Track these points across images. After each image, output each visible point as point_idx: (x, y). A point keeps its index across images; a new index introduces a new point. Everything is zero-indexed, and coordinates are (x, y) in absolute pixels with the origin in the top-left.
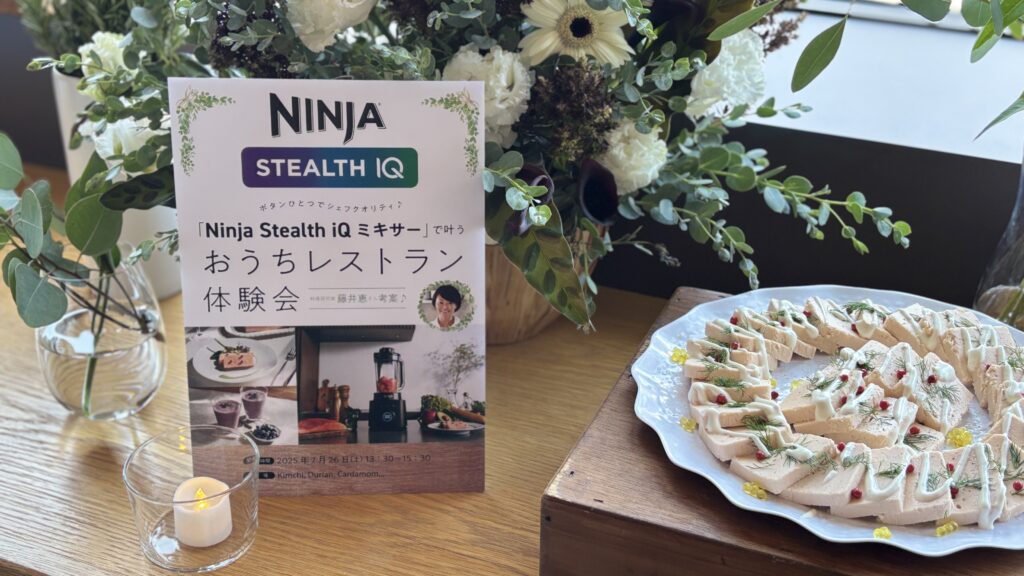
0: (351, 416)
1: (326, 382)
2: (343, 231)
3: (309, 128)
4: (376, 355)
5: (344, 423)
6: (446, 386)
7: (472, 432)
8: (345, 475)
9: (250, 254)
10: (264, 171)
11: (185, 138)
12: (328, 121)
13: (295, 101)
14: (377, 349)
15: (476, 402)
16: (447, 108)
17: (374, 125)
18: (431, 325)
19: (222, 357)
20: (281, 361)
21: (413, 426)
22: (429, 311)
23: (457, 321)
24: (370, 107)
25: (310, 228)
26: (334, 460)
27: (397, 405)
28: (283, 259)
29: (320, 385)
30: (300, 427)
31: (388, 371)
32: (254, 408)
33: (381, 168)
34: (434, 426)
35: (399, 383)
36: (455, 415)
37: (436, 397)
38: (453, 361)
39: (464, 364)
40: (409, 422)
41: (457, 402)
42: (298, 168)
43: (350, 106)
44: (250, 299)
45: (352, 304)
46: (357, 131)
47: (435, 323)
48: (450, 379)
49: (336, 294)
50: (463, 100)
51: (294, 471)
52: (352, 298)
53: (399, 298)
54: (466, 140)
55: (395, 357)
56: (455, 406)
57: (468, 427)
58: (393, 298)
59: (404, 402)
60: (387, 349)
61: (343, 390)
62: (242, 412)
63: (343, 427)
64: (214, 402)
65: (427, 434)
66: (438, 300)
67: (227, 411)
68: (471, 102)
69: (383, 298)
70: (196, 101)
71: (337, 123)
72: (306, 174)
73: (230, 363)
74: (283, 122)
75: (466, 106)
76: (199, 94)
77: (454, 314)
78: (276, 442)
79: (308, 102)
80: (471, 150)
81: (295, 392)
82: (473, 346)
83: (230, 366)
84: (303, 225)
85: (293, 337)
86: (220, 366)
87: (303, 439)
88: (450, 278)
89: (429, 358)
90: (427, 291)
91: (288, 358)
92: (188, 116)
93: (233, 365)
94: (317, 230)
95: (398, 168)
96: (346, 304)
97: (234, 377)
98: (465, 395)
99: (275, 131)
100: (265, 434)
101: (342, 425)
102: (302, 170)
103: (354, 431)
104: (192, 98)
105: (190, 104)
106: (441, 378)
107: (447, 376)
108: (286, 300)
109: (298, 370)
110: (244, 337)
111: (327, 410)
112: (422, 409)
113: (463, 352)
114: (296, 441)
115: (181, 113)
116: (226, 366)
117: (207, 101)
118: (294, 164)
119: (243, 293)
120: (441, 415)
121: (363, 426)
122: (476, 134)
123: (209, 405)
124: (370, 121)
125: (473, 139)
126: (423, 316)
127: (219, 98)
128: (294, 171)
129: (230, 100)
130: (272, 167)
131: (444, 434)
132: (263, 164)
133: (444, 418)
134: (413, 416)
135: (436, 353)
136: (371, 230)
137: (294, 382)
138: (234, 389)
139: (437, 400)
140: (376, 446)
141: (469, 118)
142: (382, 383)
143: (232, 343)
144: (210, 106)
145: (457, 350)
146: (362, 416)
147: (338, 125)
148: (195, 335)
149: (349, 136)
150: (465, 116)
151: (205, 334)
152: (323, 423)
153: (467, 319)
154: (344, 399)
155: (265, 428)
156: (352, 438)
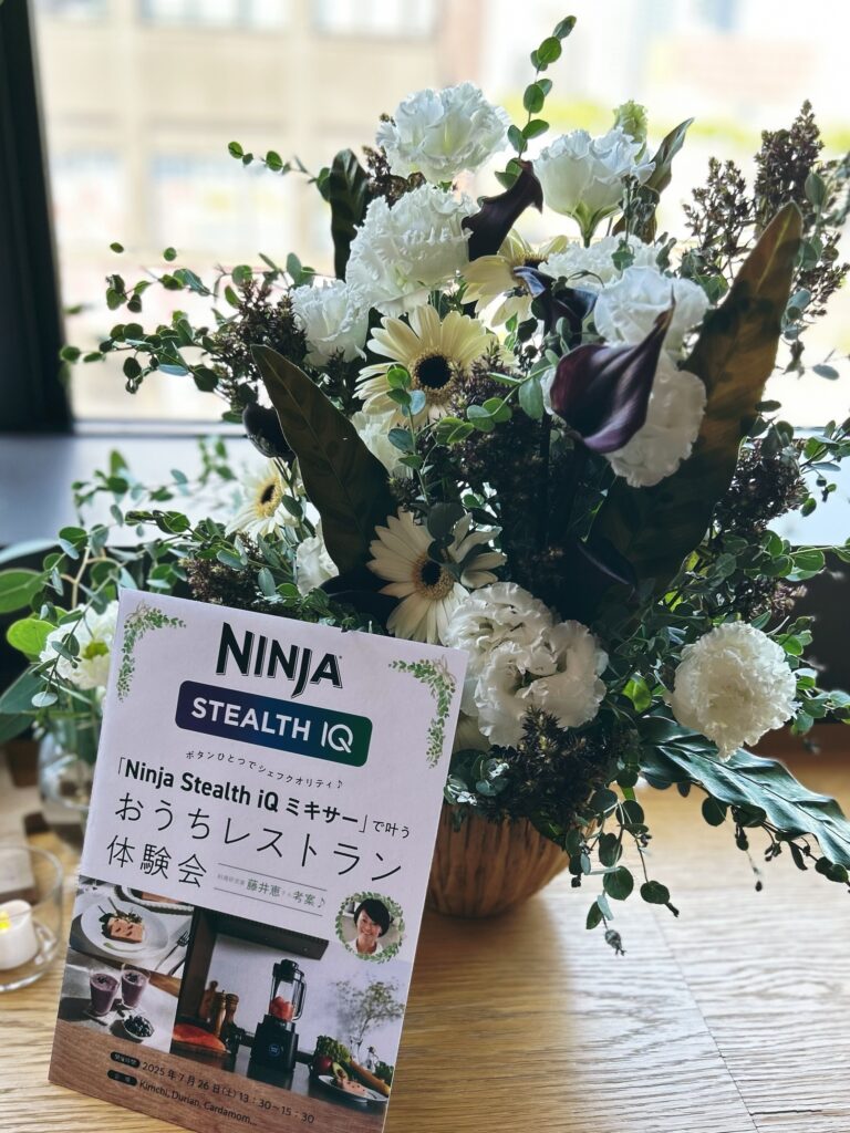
0: (233, 1035)
1: (214, 984)
2: (270, 802)
3: (258, 671)
4: (276, 965)
5: (224, 1042)
6: (350, 1031)
7: (369, 1102)
8: (212, 1109)
9: (166, 807)
10: (199, 712)
11: (127, 657)
12: (279, 667)
13: (249, 636)
14: (279, 960)
15: (383, 1064)
16: (417, 676)
17: (331, 681)
18: (347, 946)
19: (112, 921)
20: (171, 944)
21: (301, 1072)
22: (348, 927)
23: (379, 950)
24: (329, 659)
25: (235, 790)
26: (204, 1085)
27: (289, 1038)
28: (199, 820)
29: (207, 987)
30: (175, 1031)
31: (286, 992)
32: (132, 993)
33: (327, 734)
34: (325, 1079)
35: (295, 1010)
36: (355, 1073)
37: (336, 1042)
38: (365, 1001)
39: (378, 1009)
40: (298, 1065)
41: (359, 1057)
42: (236, 715)
43: (307, 653)
44: (155, 860)
45: (261, 895)
46: (309, 685)
47: (353, 944)
48: (356, 1024)
49: (247, 877)
50: (439, 670)
51: (157, 1085)
52: (264, 887)
53: (316, 901)
54: (433, 721)
55: (297, 976)
56: (356, 1061)
57: (366, 1094)
58: (310, 899)
59: (297, 1036)
60: (291, 962)
61: (231, 1001)
62: (119, 994)
63: (221, 1047)
64: (93, 972)
65: (315, 1087)
66: (361, 916)
67: (103, 987)
68: (448, 675)
69: (298, 896)
70: (146, 617)
71: (289, 672)
72: (243, 725)
73: (118, 930)
74: (231, 658)
75: (441, 678)
76: (151, 610)
77: (377, 940)
78: (146, 1042)
79: (263, 640)
80: (437, 735)
81: (178, 986)
82: (391, 988)
83: (117, 935)
84: (228, 784)
85: (190, 917)
86: (107, 932)
87: (176, 1048)
88: (382, 890)
89: (336, 989)
90: (350, 902)
91: (180, 943)
92: (134, 633)
93: (121, 934)
94: (241, 794)
95: (346, 740)
96: (256, 893)
97: (119, 949)
98: (371, 1050)
99: (221, 668)
100: (138, 1028)
101: (221, 1044)
102: (240, 720)
103: (233, 1056)
104: (143, 614)
105: (139, 620)
106: (346, 1019)
107: (353, 1017)
108: (192, 872)
109: (187, 960)
110: (139, 904)
111: (209, 1020)
112: (316, 1052)
113: (379, 992)
114: (167, 1048)
115: (129, 628)
116: (113, 934)
117: (157, 620)
118: (232, 711)
119: (149, 849)
120: (337, 1067)
121: (245, 1052)
122: (447, 715)
123: (87, 974)
124: (327, 676)
125: (441, 721)
126: (340, 932)
127: (170, 618)
128: (231, 718)
129: (181, 622)
130: (209, 709)
131: (335, 1095)
132: (200, 703)
133: (339, 1071)
134: (304, 1058)
135: (346, 984)
136: (301, 809)
137: (179, 974)
138: (115, 963)
139: (336, 1046)
140: (254, 1084)
141: (442, 694)
142: (276, 1004)
143: (125, 908)
144: (159, 626)
145: (372, 988)
146: (247, 1040)
147: (290, 674)
148: (90, 887)
149: (299, 689)
150: (437, 691)
151: (101, 889)
152: (200, 1035)
153: (392, 950)
154: (230, 1012)
155: (138, 1020)
156: (229, 1064)
